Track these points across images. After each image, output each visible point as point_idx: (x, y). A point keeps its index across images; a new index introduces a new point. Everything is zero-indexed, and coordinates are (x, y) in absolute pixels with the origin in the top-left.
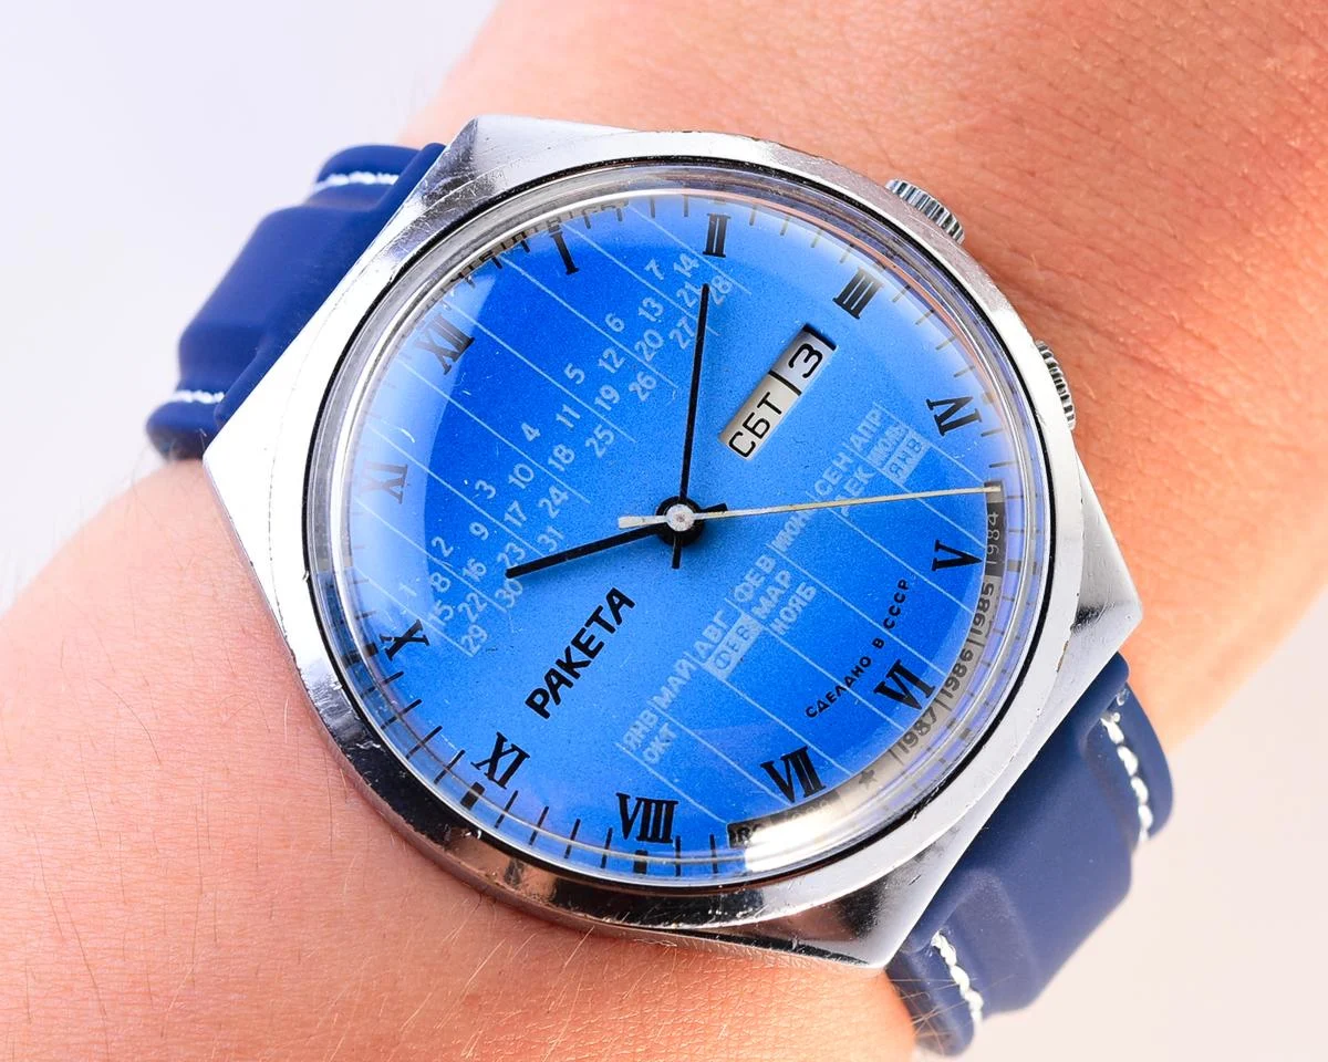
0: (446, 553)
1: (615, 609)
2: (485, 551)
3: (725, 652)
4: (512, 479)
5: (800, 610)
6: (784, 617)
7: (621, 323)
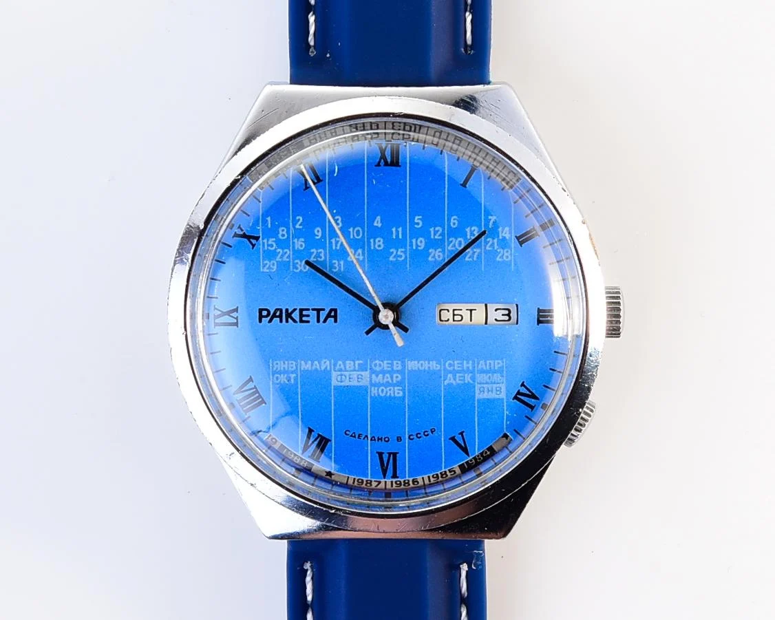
0: (297, 226)
1: (329, 316)
2: (311, 242)
3: (346, 376)
4: (351, 230)
5: (388, 394)
6: (380, 390)
7: (456, 224)
